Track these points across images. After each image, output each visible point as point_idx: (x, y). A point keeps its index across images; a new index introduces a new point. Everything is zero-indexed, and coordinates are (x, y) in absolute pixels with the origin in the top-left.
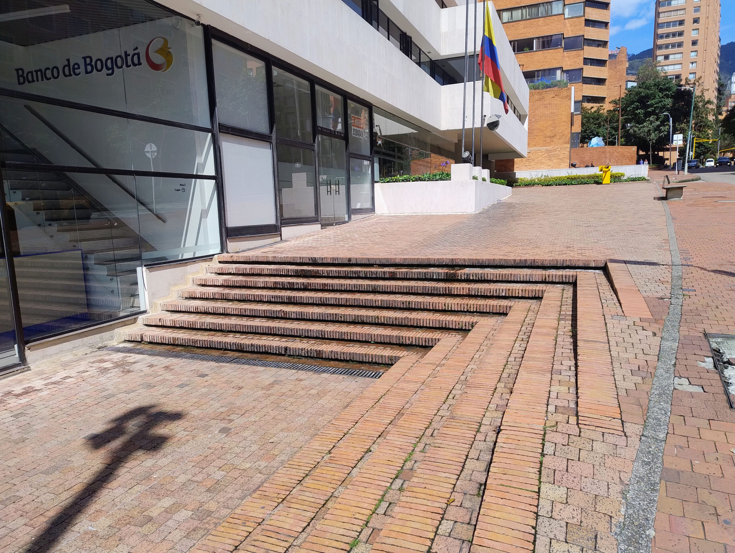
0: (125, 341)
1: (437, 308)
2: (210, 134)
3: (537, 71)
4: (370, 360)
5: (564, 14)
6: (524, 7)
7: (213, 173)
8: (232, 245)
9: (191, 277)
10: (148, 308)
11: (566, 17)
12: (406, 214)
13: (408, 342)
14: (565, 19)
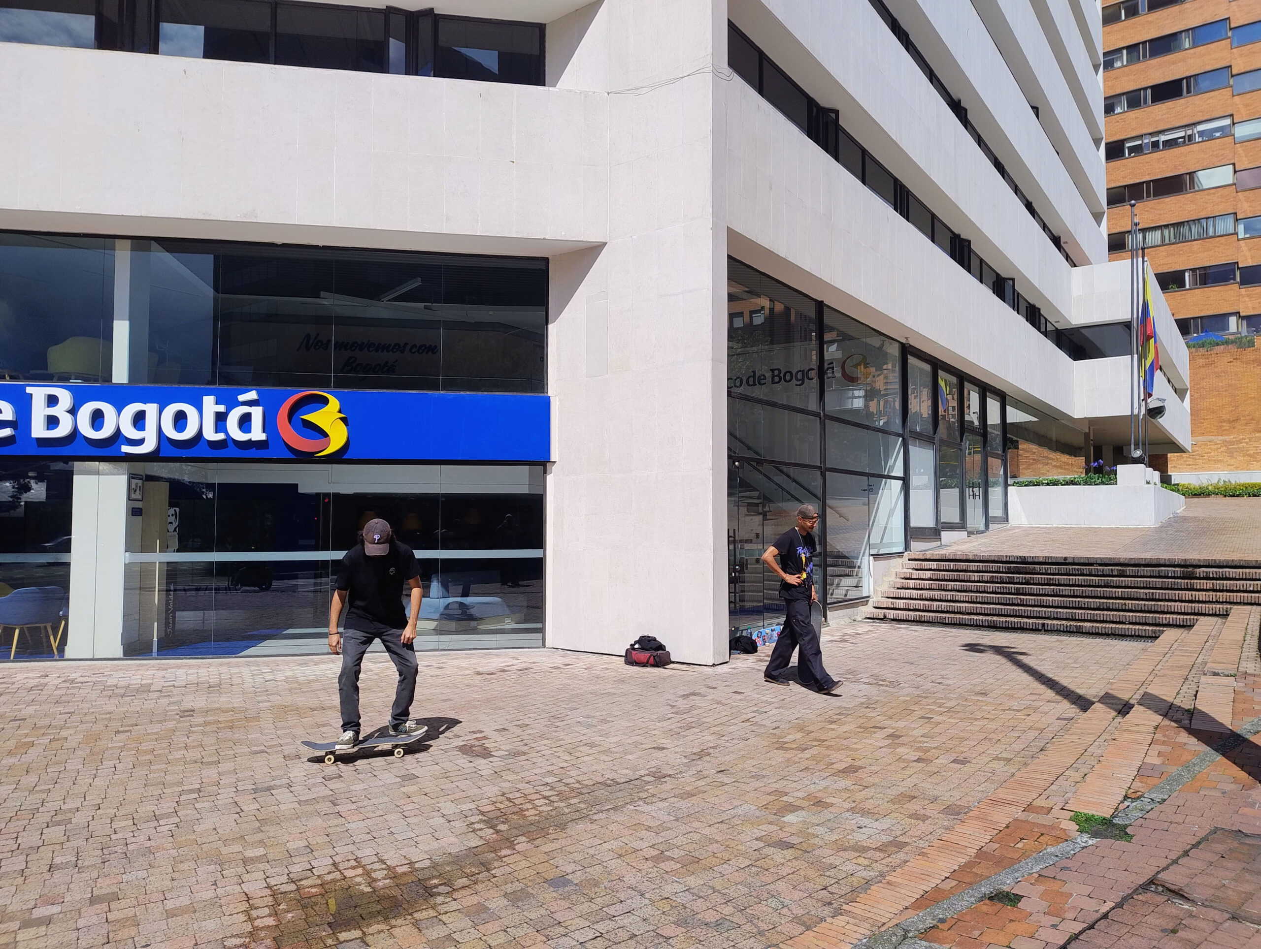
0: (866, 618)
1: (1184, 599)
2: (901, 439)
3: (1193, 318)
4: (1133, 633)
5: (1237, 234)
6: (1166, 226)
7: (901, 474)
8: (914, 545)
9: (893, 571)
10: (872, 593)
11: (1240, 237)
12: (1054, 525)
13: (1164, 622)
14: (1238, 240)
